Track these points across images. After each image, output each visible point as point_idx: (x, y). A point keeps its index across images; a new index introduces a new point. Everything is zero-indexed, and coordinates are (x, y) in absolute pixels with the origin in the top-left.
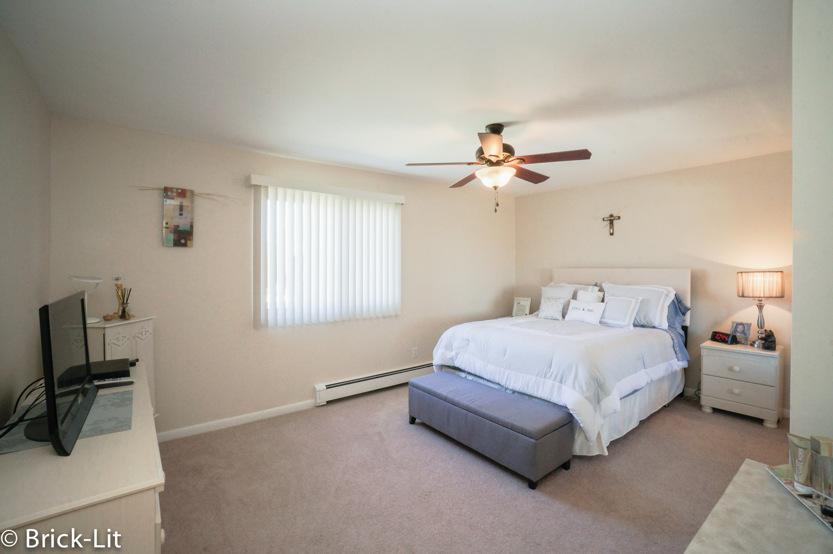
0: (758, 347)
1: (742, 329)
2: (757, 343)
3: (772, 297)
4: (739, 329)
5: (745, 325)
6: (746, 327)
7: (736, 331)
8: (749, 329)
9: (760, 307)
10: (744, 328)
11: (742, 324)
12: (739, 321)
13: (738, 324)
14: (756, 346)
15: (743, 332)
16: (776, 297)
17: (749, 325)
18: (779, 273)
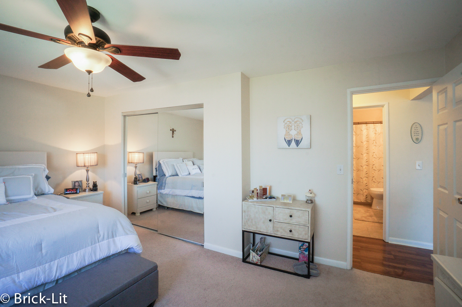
0: (89, 191)
1: (78, 184)
2: (87, 189)
3: (93, 166)
4: (76, 185)
5: (79, 182)
6: (80, 183)
7: (75, 186)
8: (82, 183)
9: (87, 171)
10: (79, 183)
11: (77, 182)
12: (76, 180)
13: (75, 182)
14: (87, 191)
15: (79, 186)
16: (95, 165)
17: (81, 181)
18: (95, 154)
